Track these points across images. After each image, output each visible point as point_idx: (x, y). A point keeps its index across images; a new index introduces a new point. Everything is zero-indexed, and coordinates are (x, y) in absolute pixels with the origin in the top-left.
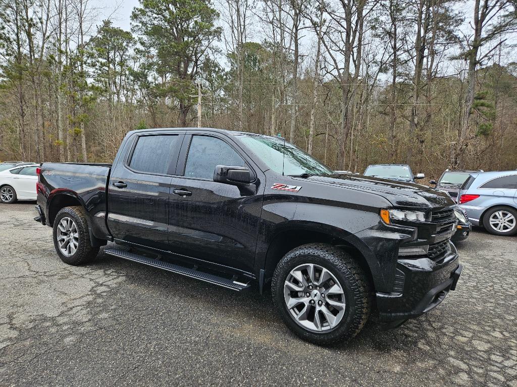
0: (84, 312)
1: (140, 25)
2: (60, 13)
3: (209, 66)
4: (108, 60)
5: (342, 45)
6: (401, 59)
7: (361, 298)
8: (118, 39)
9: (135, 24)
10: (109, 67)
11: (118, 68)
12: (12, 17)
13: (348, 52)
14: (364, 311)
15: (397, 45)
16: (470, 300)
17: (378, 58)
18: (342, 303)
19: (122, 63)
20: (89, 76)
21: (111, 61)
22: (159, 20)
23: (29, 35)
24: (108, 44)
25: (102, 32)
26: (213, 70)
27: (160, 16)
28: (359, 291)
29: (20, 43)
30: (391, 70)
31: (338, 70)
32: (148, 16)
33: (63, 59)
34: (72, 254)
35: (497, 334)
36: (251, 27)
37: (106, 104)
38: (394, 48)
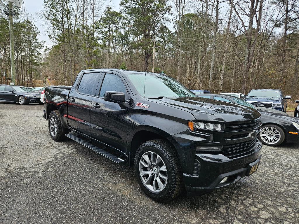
0: (43, 167)
1: (125, 8)
2: (84, 5)
3: (163, 29)
4: (109, 30)
5: (248, 11)
6: (292, 18)
7: (175, 175)
8: (115, 18)
9: (122, 8)
10: (109, 33)
11: (115, 34)
12: (60, 9)
13: (251, 16)
14: (177, 183)
15: (289, 9)
16: (279, 183)
17: (274, 18)
18: (166, 177)
19: (116, 31)
20: (100, 39)
21: (110, 30)
22: (135, 5)
23: (68, 18)
24: (110, 20)
25: (107, 14)
26: (165, 32)
27: (136, 2)
28: (174, 171)
29: (64, 22)
30: (284, 26)
31: (245, 27)
32: (129, 3)
33: (85, 30)
34: (55, 135)
35: (283, 209)
36: (189, 4)
37: (108, 54)
38: (287, 11)
